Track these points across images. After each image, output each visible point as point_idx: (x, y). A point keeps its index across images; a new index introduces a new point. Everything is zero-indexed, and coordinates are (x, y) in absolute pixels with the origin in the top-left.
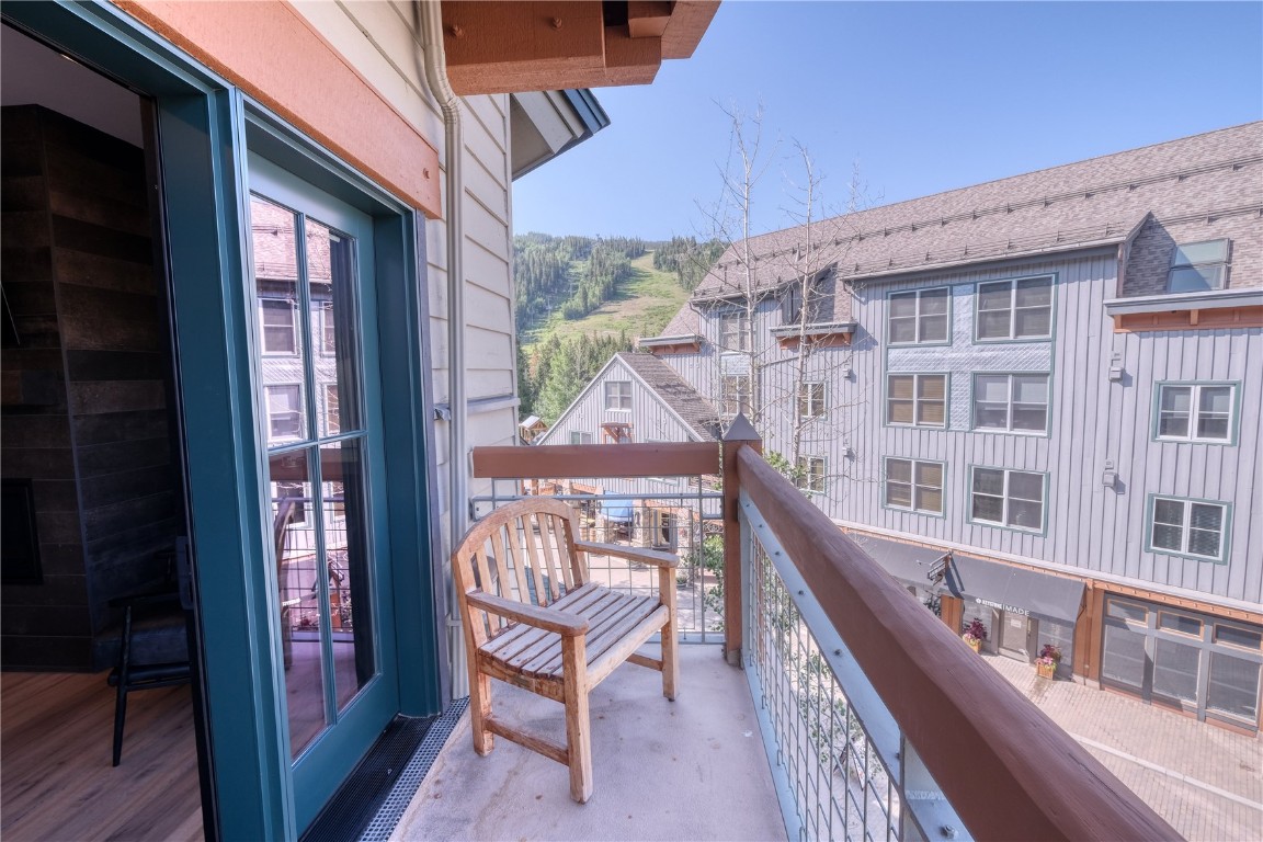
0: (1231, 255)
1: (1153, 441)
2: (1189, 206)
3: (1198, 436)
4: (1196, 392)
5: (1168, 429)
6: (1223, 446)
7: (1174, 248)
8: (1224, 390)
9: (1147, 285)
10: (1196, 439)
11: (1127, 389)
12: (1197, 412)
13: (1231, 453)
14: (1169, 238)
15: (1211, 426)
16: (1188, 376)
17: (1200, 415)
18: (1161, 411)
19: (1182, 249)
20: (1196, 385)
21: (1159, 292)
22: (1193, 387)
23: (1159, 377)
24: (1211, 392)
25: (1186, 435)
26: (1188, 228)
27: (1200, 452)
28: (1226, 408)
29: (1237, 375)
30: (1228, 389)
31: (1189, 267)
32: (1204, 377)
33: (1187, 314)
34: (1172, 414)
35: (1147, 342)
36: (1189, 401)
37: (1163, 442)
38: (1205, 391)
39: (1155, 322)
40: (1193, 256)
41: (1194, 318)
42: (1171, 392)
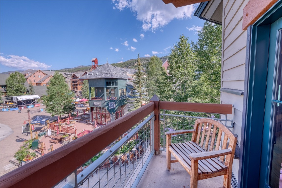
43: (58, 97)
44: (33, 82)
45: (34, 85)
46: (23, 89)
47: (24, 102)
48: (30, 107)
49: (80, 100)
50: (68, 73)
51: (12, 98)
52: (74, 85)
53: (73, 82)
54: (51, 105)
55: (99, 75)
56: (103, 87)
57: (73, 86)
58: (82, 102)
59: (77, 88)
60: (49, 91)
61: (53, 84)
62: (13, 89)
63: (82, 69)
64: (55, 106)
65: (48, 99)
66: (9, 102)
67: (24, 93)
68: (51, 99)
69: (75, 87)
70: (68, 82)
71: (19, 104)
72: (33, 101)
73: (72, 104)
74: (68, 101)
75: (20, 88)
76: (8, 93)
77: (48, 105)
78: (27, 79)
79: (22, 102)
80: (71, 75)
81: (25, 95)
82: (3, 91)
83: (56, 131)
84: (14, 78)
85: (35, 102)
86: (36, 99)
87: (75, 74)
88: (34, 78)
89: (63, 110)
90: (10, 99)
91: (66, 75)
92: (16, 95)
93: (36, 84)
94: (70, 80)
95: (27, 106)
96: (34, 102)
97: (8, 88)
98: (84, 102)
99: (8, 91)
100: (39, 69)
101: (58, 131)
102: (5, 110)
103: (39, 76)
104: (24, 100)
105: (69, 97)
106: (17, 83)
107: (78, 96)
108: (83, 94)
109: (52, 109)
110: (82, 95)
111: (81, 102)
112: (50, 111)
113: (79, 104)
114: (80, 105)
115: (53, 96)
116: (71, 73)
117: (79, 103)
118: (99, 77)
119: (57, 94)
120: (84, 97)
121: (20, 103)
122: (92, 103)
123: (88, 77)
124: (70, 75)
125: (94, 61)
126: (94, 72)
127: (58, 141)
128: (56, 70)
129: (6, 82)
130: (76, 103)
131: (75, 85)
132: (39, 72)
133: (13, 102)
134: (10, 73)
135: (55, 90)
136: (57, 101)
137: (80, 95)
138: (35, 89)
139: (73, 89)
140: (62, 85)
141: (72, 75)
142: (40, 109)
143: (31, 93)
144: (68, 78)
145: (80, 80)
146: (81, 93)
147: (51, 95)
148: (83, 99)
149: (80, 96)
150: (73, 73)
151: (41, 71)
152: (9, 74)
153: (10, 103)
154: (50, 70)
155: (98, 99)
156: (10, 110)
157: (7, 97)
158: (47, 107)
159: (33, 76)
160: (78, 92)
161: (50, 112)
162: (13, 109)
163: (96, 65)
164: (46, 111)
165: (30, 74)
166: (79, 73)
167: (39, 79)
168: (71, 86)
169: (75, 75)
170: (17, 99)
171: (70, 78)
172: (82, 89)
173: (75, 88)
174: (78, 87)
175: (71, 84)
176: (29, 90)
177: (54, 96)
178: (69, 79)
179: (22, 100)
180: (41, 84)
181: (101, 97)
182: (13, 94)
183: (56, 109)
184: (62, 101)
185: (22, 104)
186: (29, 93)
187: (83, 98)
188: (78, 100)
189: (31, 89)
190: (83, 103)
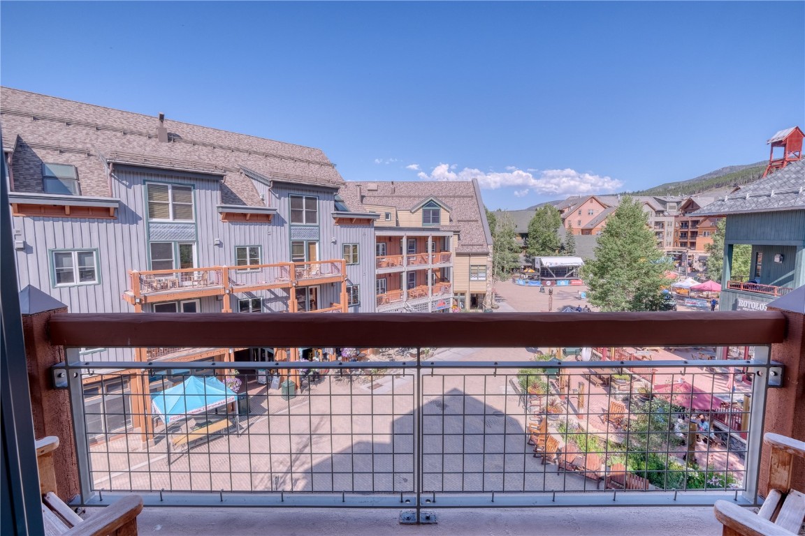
0: (78, 175)
1: (54, 288)
2: (45, 139)
3: (81, 281)
4: (75, 256)
5: (61, 279)
6: (95, 285)
7: (42, 165)
8: (90, 253)
9: (29, 185)
10: (79, 283)
11: (29, 255)
12: (77, 267)
13: (99, 288)
14: (36, 156)
15: (86, 274)
16: (69, 246)
17: (80, 269)
18: (55, 268)
19: (47, 165)
20: (74, 251)
21: (39, 192)
22: (73, 253)
23: (51, 246)
24: (83, 255)
25: (73, 281)
26: (48, 153)
27: (83, 290)
28: (92, 262)
29: (95, 245)
30: (92, 253)
31: (55, 178)
32: (78, 246)
33: (63, 208)
34: (62, 270)
35: (39, 224)
36: (72, 261)
37: (60, 287)
38: (80, 255)
39: (43, 211)
40: (57, 172)
41: (68, 211)
42: (60, 256)
43: (621, 268)
44: (575, 226)
45: (577, 234)
46: (555, 241)
47: (553, 272)
48: (563, 283)
49: (696, 284)
50: (669, 198)
51: (534, 260)
52: (684, 235)
53: (682, 226)
54: (601, 286)
55: (782, 197)
56: (793, 243)
57: (681, 237)
58: (705, 293)
59: (693, 244)
60: (600, 250)
61: (611, 232)
62: (537, 242)
63: (728, 179)
64: (609, 290)
65: (596, 269)
66: (529, 267)
67: (554, 250)
68: (602, 270)
69: (689, 240)
70: (666, 225)
71: (543, 274)
72: (569, 270)
73: (659, 293)
74: (648, 281)
75: (550, 240)
76: (529, 250)
77: (594, 286)
78: (564, 220)
79: (549, 270)
80: (678, 203)
81: (556, 255)
82: (523, 245)
83: (601, 355)
84: (541, 219)
85: (572, 275)
86: (576, 267)
87: (693, 199)
88: (579, 218)
89: (631, 306)
90: (531, 262)
91: (664, 203)
92: (541, 255)
93: (582, 230)
94: (673, 219)
95: (556, 280)
96: (570, 273)
97: (530, 240)
98: (710, 293)
99: (529, 246)
100: (592, 194)
101: (603, 356)
102: (521, 282)
103: (589, 210)
104: (553, 265)
105: (652, 272)
106: (545, 230)
107: (694, 271)
108: (714, 265)
109: (603, 297)
110: (706, 270)
111: (700, 290)
112: (597, 301)
113: (692, 298)
114: (694, 301)
115: (609, 263)
116: (678, 199)
117: (692, 294)
118: (776, 206)
119: (619, 259)
120: (712, 277)
121: (545, 273)
122: (732, 303)
123: (726, 210)
124: (676, 204)
125: (781, 141)
126: (756, 186)
127: (602, 382)
128: (636, 191)
129: (529, 227)
130: (682, 292)
131: (687, 234)
132: (592, 202)
133: (535, 269)
134: (538, 209)
135: (616, 248)
136: (617, 279)
137: (701, 270)
138: (577, 243)
139: (679, 248)
140: (635, 234)
141: (683, 203)
142: (580, 293)
143: (568, 253)
144: (666, 214)
145: (707, 217)
146: (703, 260)
147: (603, 260)
148: (708, 284)
149: (702, 272)
150: (686, 198)
151: (596, 198)
152: (536, 210)
153: (530, 271)
154: (616, 195)
155: (761, 288)
156: (527, 284)
157: (527, 256)
158: (592, 290)
159: (577, 212)
160: (696, 258)
161: (596, 303)
162: (532, 283)
163: (792, 155)
164: (588, 300)
165: (572, 208)
166: (710, 196)
167: (591, 218)
168: (674, 237)
169: (693, 202)
170: (542, 264)
171: (675, 212)
172: (710, 248)
173: (689, 245)
174: (700, 240)
175: (676, 231)
176: (565, 245)
177: (612, 265)
178: (669, 216)
179: (550, 266)
180: (593, 231)
181: (779, 284)
182: (537, 253)
183: (611, 298)
184: (629, 280)
185: (549, 275)
186: (565, 251)
187: (708, 278)
188: (690, 282)
189: (568, 243)
190: (707, 297)
